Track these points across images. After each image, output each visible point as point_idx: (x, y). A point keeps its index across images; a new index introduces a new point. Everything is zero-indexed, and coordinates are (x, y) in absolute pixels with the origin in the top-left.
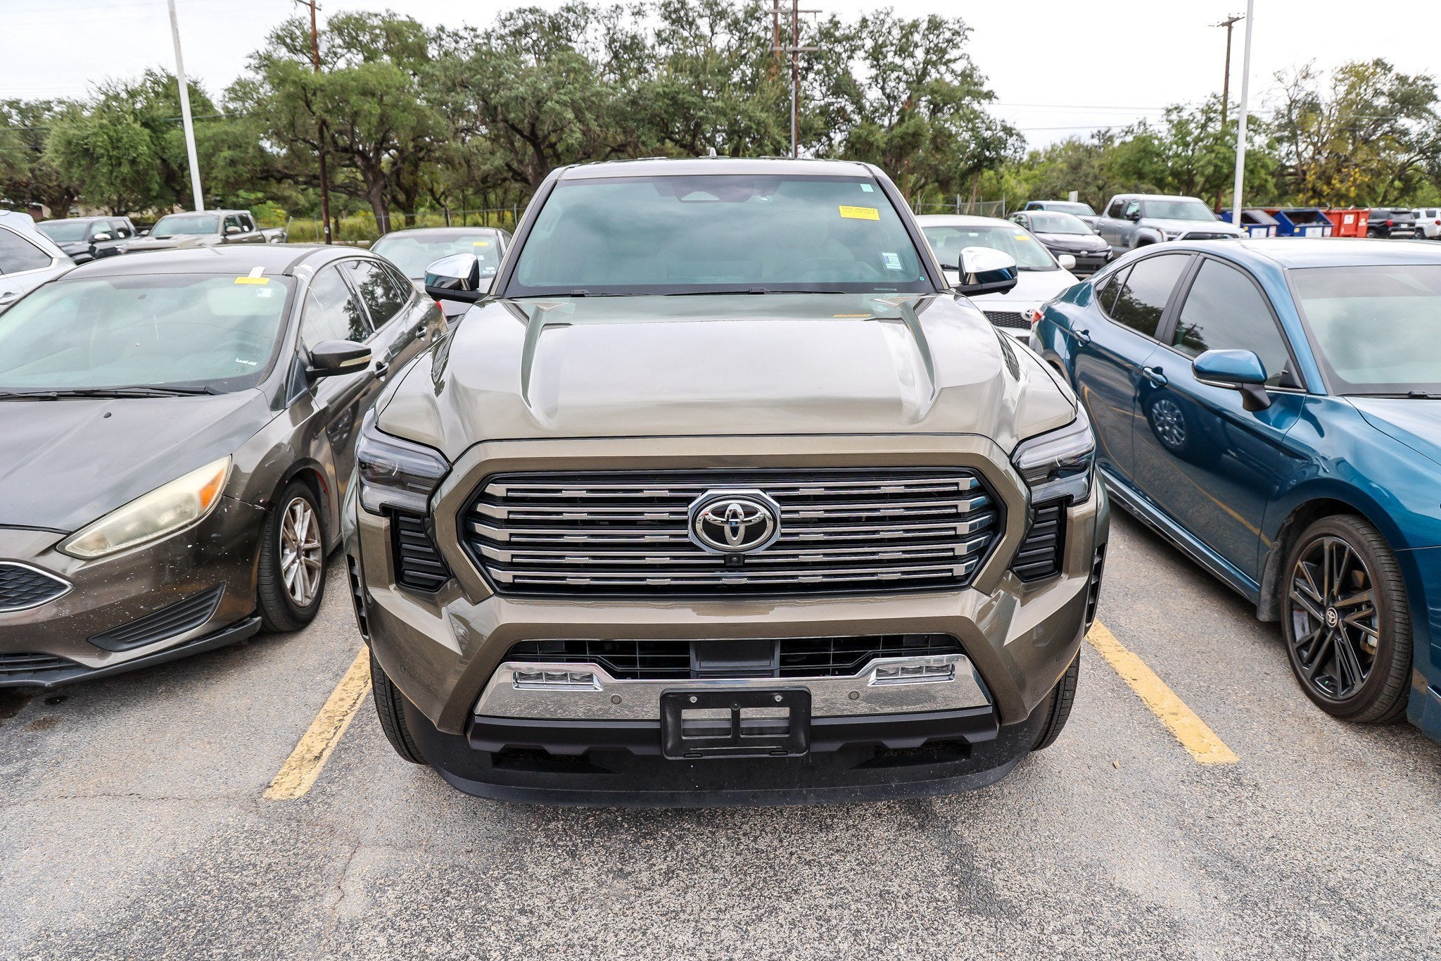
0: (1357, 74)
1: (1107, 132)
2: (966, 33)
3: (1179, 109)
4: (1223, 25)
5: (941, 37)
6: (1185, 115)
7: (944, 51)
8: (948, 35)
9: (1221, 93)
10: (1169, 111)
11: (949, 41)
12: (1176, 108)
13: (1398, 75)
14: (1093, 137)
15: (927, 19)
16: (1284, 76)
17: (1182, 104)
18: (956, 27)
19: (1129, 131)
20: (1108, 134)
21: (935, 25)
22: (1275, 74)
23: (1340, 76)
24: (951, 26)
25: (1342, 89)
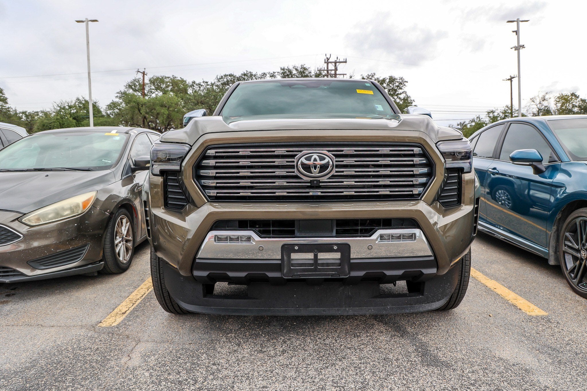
0: (565, 99)
1: (464, 123)
2: (405, 83)
3: (493, 112)
4: (508, 80)
5: (395, 85)
6: (496, 114)
7: (396, 91)
8: (397, 84)
9: (510, 106)
10: (489, 113)
11: (398, 86)
12: (492, 112)
13: (581, 99)
14: (458, 125)
15: (389, 78)
16: (535, 100)
17: (494, 110)
18: (401, 81)
19: (473, 121)
20: (464, 124)
21: (392, 80)
22: (531, 99)
23: (558, 100)
24: (398, 81)
25: (559, 105)
